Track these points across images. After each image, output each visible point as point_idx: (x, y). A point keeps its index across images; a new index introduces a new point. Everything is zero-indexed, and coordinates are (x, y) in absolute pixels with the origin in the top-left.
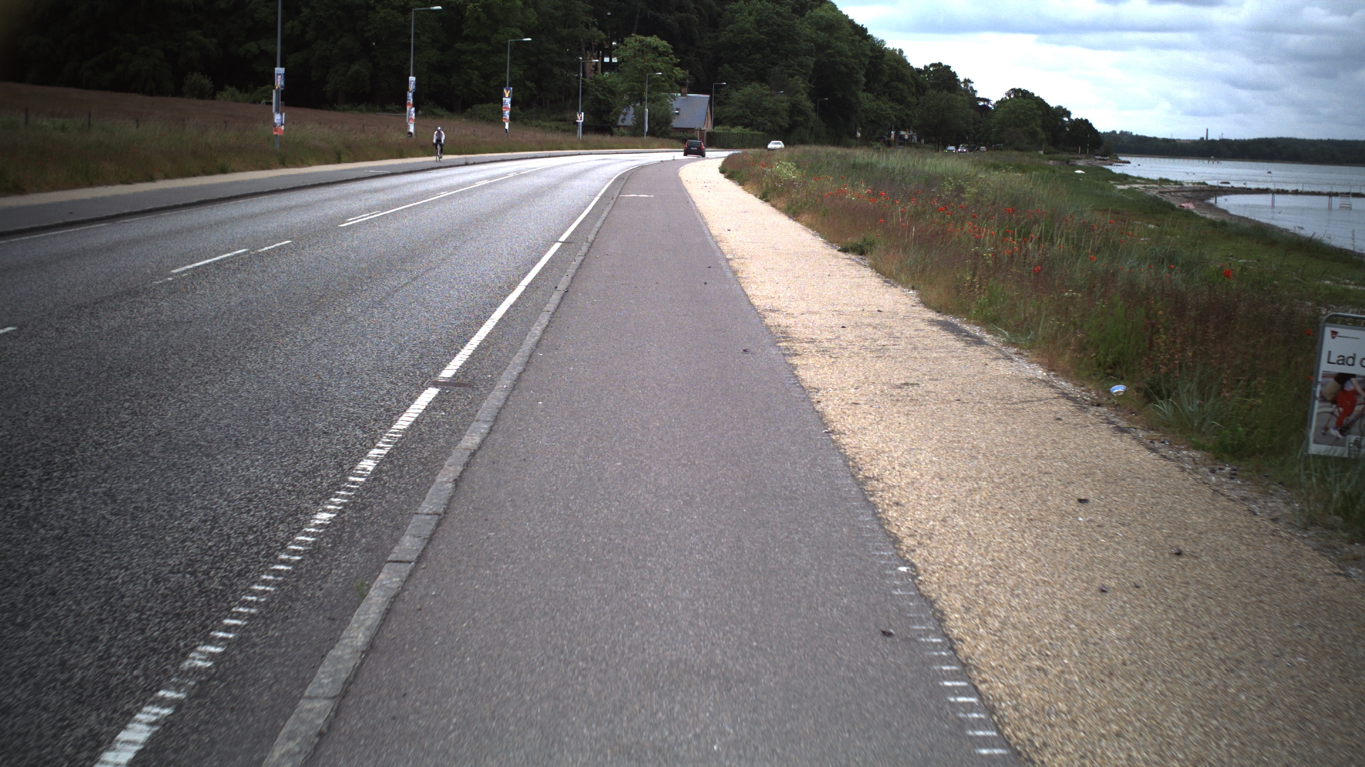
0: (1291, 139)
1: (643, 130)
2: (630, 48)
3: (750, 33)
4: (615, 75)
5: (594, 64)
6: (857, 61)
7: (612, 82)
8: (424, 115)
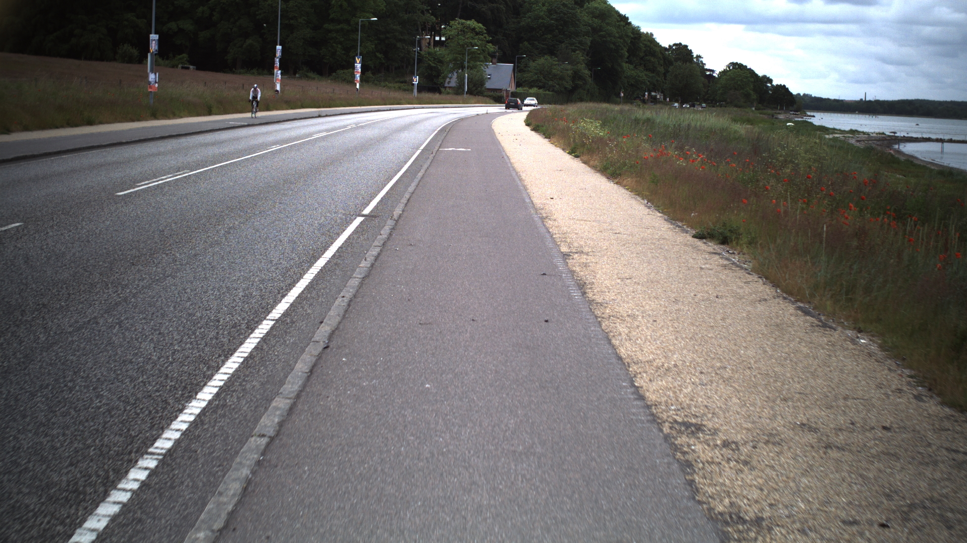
0: (924, 100)
1: (464, 90)
2: (455, 29)
3: (543, 19)
4: (443, 49)
5: (428, 41)
6: (622, 41)
7: (441, 54)
8: (300, 78)
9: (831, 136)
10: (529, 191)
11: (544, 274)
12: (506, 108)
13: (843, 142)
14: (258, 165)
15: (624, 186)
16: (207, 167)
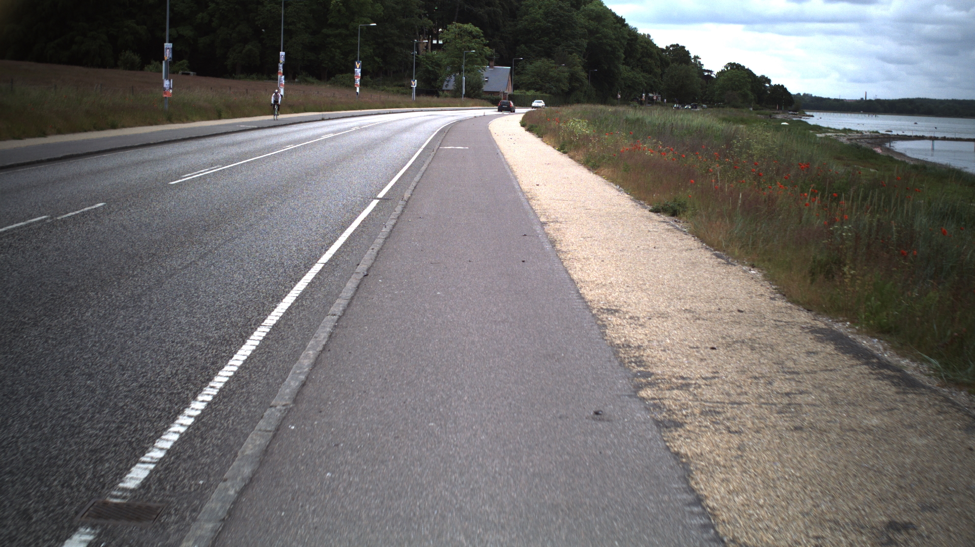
1: (461, 93)
2: (453, 33)
3: (539, 22)
4: (441, 52)
5: (425, 45)
6: (618, 42)
7: (438, 58)
8: (300, 82)
9: (823, 135)
10: (518, 180)
11: (525, 235)
12: (499, 111)
13: (835, 140)
14: (279, 161)
15: (602, 176)
16: (235, 163)
